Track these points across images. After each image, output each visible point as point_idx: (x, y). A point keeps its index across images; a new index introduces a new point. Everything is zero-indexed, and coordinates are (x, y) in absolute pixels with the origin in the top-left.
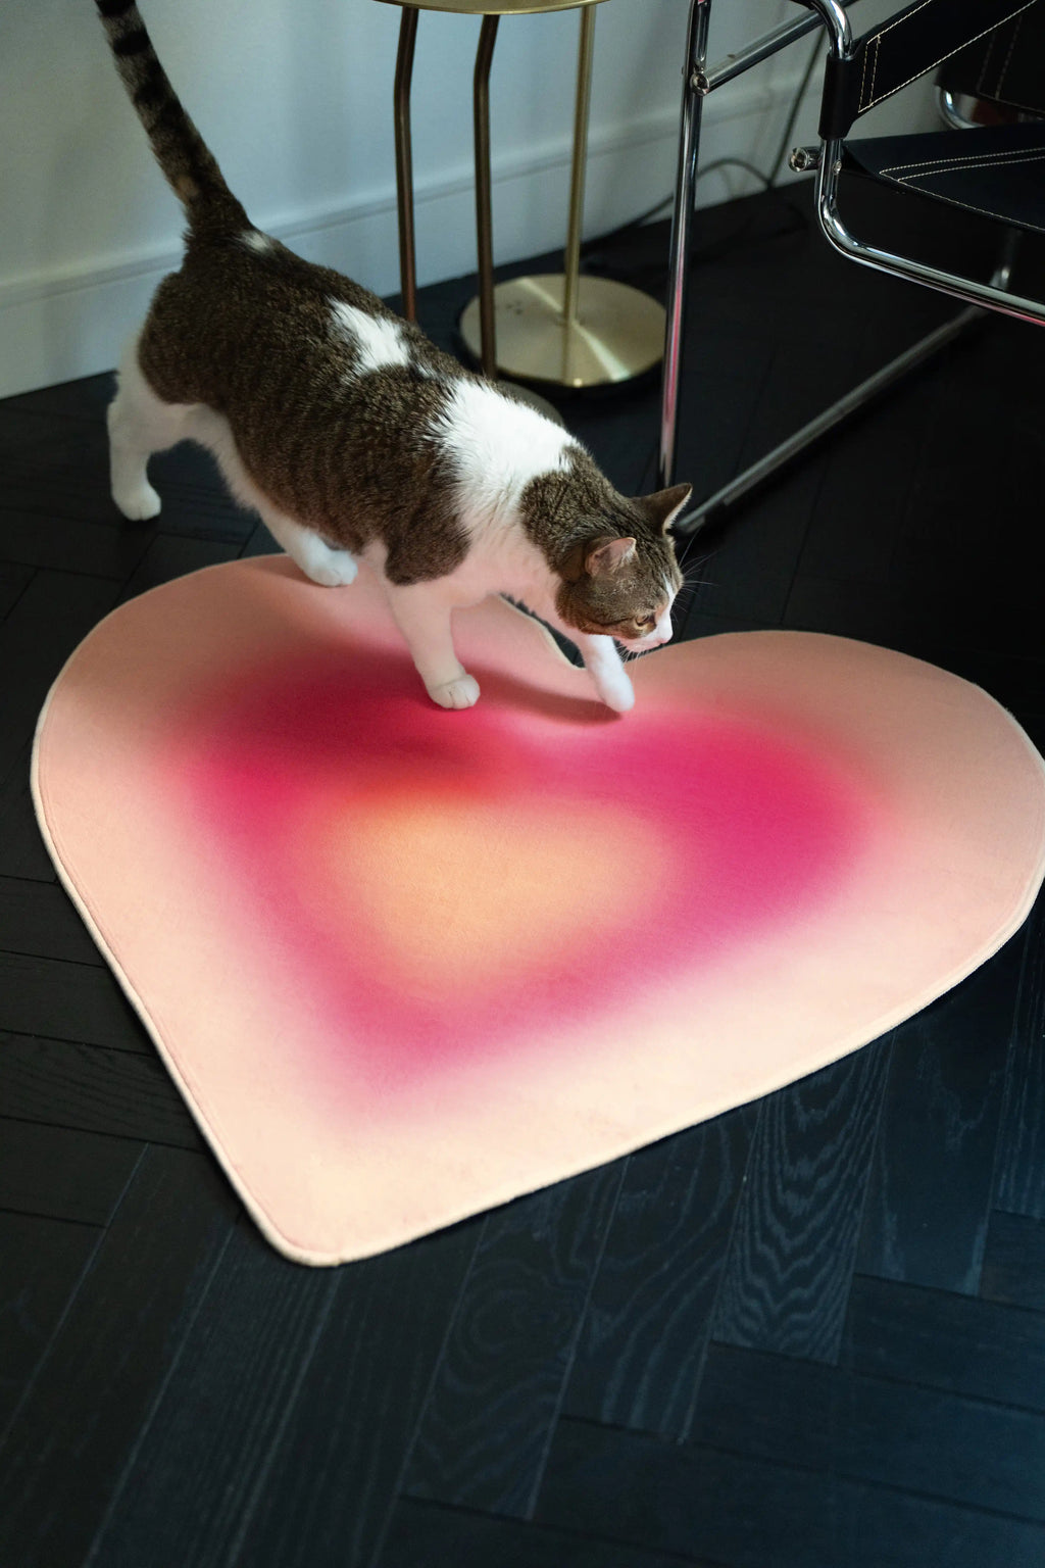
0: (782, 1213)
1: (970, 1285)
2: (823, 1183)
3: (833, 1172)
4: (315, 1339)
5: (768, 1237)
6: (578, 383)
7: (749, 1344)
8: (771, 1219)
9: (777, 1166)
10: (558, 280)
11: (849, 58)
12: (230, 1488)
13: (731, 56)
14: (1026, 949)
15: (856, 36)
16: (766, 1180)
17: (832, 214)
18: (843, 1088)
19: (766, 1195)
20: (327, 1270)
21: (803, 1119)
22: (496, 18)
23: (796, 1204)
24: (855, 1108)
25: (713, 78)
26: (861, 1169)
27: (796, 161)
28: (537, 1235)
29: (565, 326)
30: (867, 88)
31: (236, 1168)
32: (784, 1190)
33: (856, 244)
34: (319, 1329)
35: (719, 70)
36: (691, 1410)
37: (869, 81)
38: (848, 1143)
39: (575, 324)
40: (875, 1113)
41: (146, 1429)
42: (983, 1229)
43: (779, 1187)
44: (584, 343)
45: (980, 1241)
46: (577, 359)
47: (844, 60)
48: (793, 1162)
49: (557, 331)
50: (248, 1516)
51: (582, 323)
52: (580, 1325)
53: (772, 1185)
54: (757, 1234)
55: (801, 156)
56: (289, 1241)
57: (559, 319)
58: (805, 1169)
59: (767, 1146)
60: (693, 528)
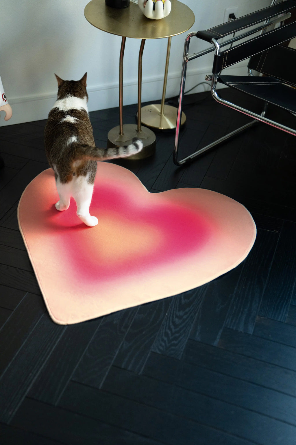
0: (174, 323)
1: (216, 343)
2: (185, 317)
3: (188, 315)
4: (57, 342)
5: (170, 329)
6: (162, 128)
7: (159, 353)
8: (171, 324)
9: (175, 312)
10: (160, 105)
11: (219, 55)
12: (31, 374)
13: (194, 54)
14: (243, 266)
15: (221, 51)
16: (172, 315)
18: (194, 295)
19: (171, 318)
20: (63, 326)
21: (183, 302)
22: (145, 40)
23: (177, 320)
24: (196, 300)
25: (189, 58)
26: (195, 314)
28: (115, 322)
29: (161, 115)
30: (224, 63)
31: (47, 300)
32: (176, 317)
34: (59, 340)
36: (143, 367)
37: (225, 61)
38: (193, 308)
39: (163, 115)
40: (200, 302)
41: (14, 358)
42: (221, 331)
43: (174, 317)
44: (165, 120)
45: (220, 334)
46: (163, 123)
48: (179, 311)
49: (159, 117)
50: (34, 381)
51: (164, 115)
52: (121, 344)
53: (173, 317)
54: (167, 327)
55: (208, 77)
56: (56, 318)
57: (160, 114)
58: (181, 313)
59: (173, 307)
60: (182, 163)
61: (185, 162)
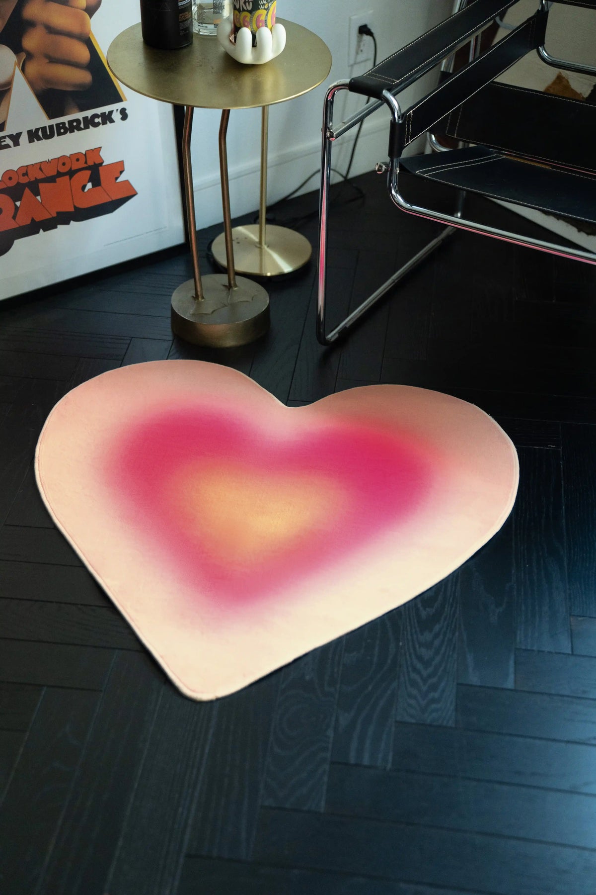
0: (420, 658)
1: (510, 684)
2: (437, 643)
3: (441, 637)
4: (210, 737)
5: (415, 670)
7: (413, 721)
8: (415, 661)
9: (415, 636)
10: (255, 227)
11: (400, 122)
12: (180, 810)
14: (514, 525)
15: (403, 111)
16: (410, 644)
17: (396, 192)
18: (440, 598)
19: (412, 651)
20: (211, 702)
21: (424, 614)
22: (229, 111)
23: (426, 653)
24: (446, 606)
25: (337, 133)
26: (453, 634)
27: (378, 169)
28: (307, 678)
29: (260, 248)
30: (408, 135)
31: (162, 657)
32: (420, 647)
33: (409, 205)
34: (211, 731)
35: (339, 129)
36: (391, 754)
37: (408, 131)
38: (446, 623)
39: (265, 247)
40: (456, 608)
41: (136, 785)
42: (512, 657)
43: (417, 646)
45: (512, 663)
46: (267, 263)
47: (398, 123)
48: (422, 634)
49: (257, 251)
50: (190, 822)
51: (268, 247)
52: (334, 719)
53: (414, 648)
54: (410, 669)
55: (381, 166)
56: (191, 690)
57: (257, 245)
58: (427, 636)
59: (409, 628)
60: (333, 339)
61: (337, 335)
